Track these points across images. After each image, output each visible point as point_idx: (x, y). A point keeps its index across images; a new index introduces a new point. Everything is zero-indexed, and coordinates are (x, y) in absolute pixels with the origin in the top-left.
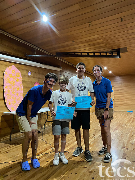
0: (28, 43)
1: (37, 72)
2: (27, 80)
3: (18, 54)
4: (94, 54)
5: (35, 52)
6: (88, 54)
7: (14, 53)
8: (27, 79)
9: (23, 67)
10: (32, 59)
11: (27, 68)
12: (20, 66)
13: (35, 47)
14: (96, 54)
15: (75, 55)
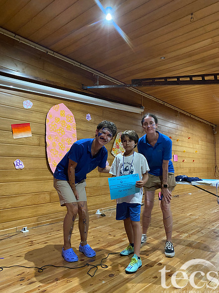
0: (85, 67)
1: (102, 114)
2: (84, 129)
3: (69, 84)
4: (203, 78)
5: (98, 82)
6: (191, 79)
7: (63, 83)
9: (78, 106)
10: (92, 94)
11: (84, 108)
12: (73, 104)
13: (97, 72)
14: (206, 78)
15: (166, 81)
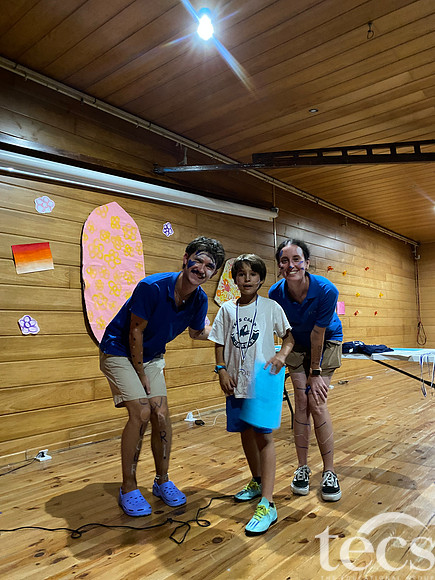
1: (194, 224)
2: (159, 252)
3: (127, 164)
4: (393, 151)
8: (158, 248)
9: (146, 208)
10: (174, 182)
11: (158, 211)
12: (135, 205)
13: (184, 140)
14: (399, 150)
15: (320, 158)
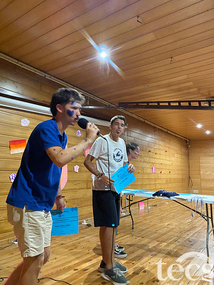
0: (78, 89)
4: (179, 104)
5: (88, 102)
6: (169, 104)
8: (74, 142)
13: (88, 94)
14: (182, 104)
15: (148, 105)
